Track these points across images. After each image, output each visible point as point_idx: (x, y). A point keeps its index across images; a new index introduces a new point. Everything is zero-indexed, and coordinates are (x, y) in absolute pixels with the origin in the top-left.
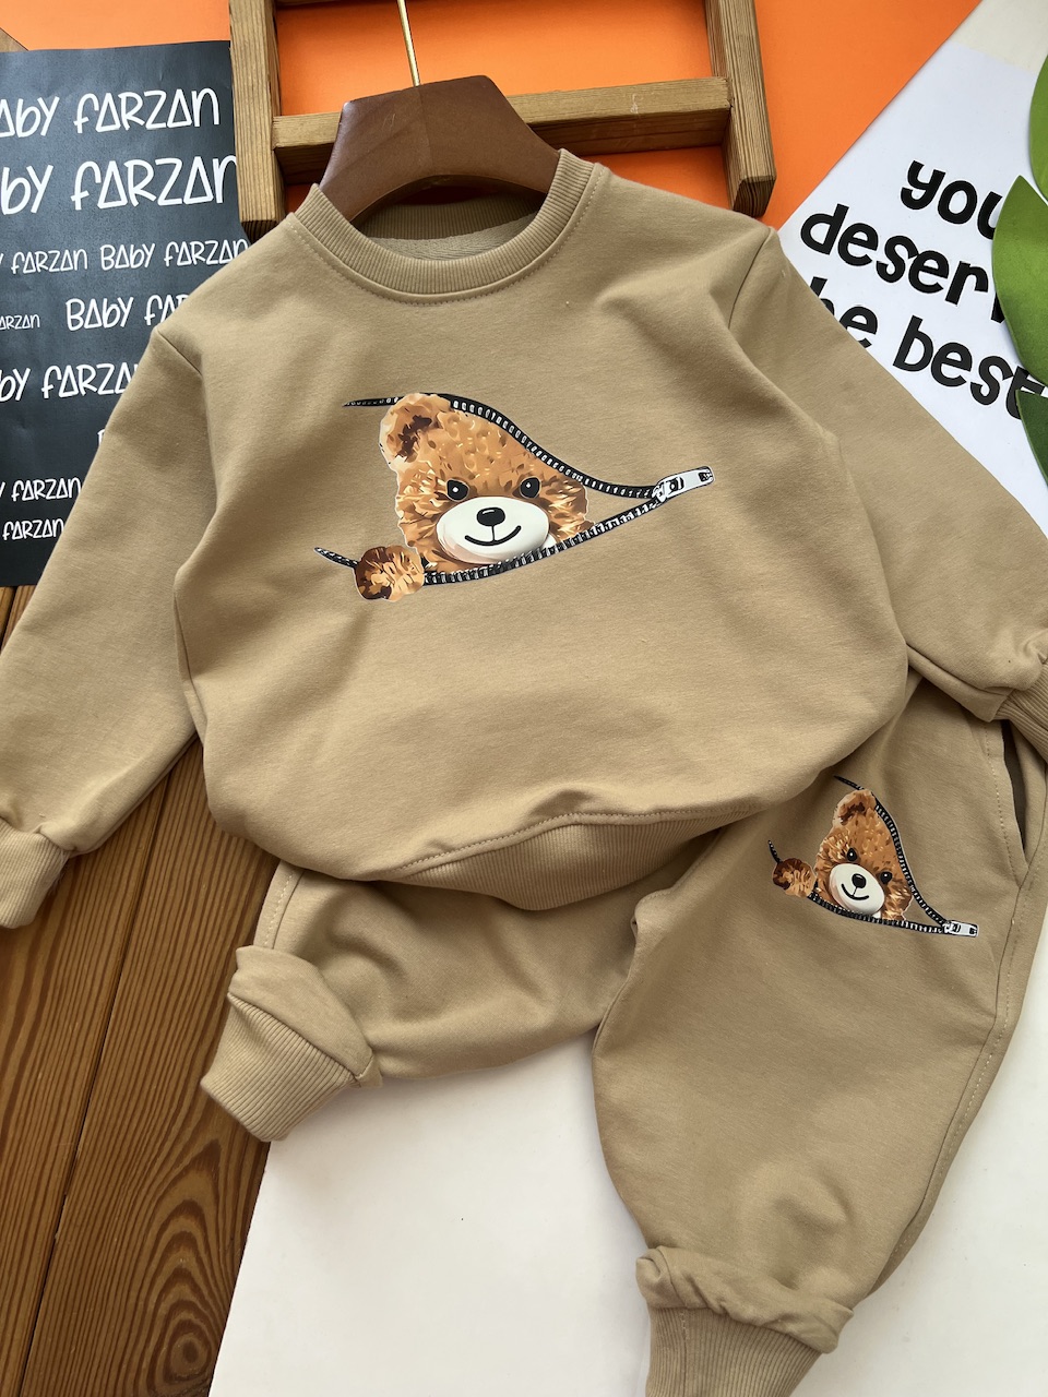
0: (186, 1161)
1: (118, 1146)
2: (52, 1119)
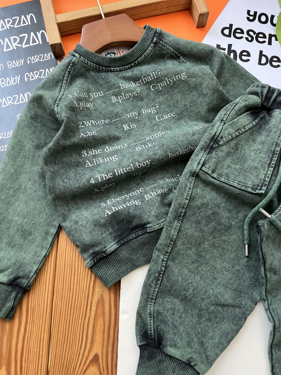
0: (88, 363)
1: (63, 362)
2: (38, 357)
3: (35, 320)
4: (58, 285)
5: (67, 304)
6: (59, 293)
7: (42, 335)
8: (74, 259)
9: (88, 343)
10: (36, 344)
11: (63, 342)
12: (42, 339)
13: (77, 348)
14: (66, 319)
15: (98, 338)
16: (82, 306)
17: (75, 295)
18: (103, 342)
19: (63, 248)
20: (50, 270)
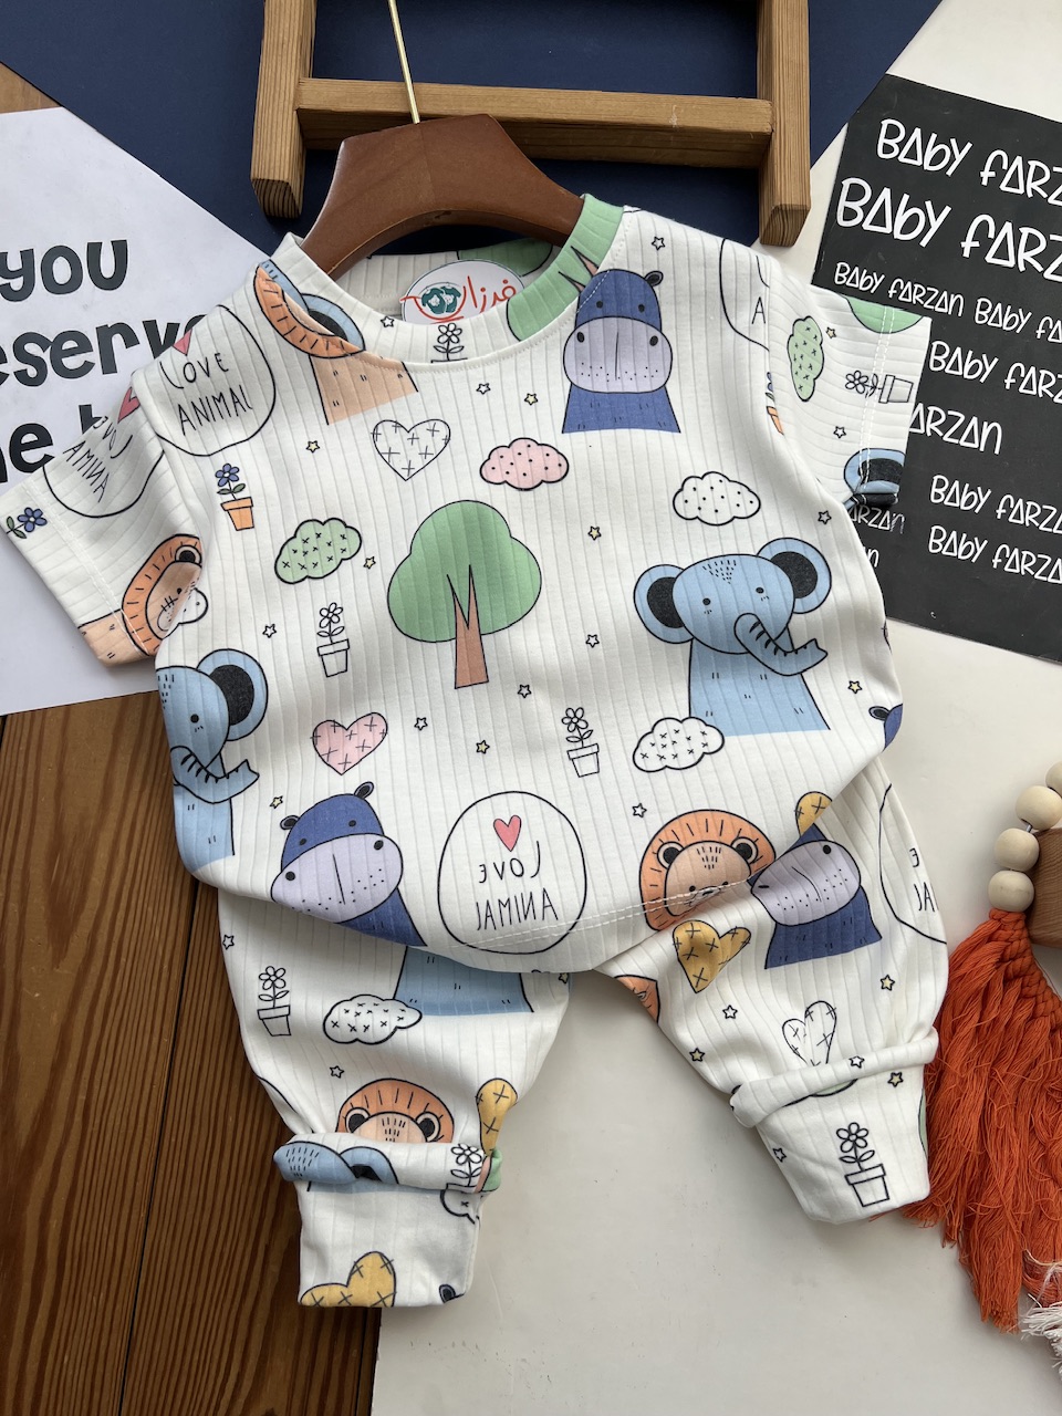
3: (84, 1291)
4: (167, 1183)
5: (191, 1250)
6: (168, 1212)
7: (104, 1343)
8: (223, 1105)
9: (246, 1377)
10: (83, 1368)
11: (169, 1368)
12: (102, 1352)
13: (210, 1390)
14: (182, 1297)
15: (280, 1366)
16: (238, 1258)
17: (217, 1222)
18: (295, 1376)
19: (191, 1064)
20: (144, 1135)
